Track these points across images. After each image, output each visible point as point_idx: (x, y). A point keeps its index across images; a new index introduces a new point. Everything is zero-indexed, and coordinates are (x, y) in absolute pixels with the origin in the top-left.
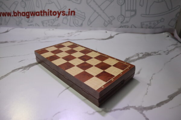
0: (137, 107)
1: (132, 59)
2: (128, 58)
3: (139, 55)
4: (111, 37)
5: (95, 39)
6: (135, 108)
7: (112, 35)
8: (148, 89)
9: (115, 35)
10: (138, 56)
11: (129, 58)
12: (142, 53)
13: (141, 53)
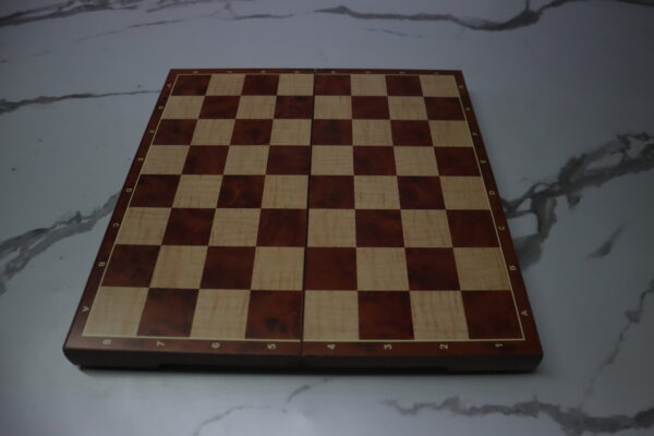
0: (563, 410)
1: (593, 166)
2: (578, 156)
3: (628, 144)
4: (527, 18)
5: (456, 20)
6: (555, 413)
7: (534, 7)
8: (621, 337)
9: (545, 7)
10: (623, 151)
11: (584, 156)
12: (645, 137)
13: (637, 137)
